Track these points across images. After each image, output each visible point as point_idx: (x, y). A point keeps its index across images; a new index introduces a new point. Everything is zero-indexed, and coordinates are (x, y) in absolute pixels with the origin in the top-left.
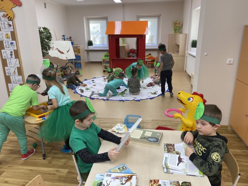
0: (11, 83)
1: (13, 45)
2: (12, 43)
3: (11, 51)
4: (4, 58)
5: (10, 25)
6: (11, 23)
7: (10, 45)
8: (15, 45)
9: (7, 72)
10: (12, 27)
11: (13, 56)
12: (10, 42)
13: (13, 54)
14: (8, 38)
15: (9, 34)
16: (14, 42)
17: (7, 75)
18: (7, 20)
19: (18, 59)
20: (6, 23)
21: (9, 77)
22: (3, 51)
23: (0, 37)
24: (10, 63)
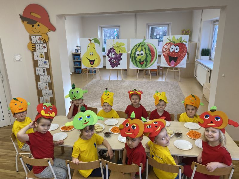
0: (42, 96)
1: (46, 64)
2: (45, 62)
3: (44, 69)
4: (37, 74)
5: (44, 47)
6: (45, 45)
7: (44, 63)
8: (48, 64)
9: (39, 86)
10: (46, 49)
11: (46, 73)
12: (43, 61)
13: (46, 71)
14: (42, 58)
15: (44, 54)
16: (47, 61)
17: (39, 89)
18: (42, 42)
19: (49, 76)
20: (41, 45)
21: (41, 91)
22: (37, 68)
23: (35, 57)
24: (43, 79)
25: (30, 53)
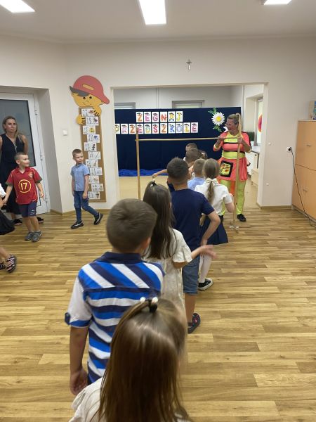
1: (96, 139)
2: (95, 137)
3: (94, 144)
4: (85, 150)
5: (96, 120)
6: (97, 118)
8: (99, 138)
10: (98, 122)
13: (96, 146)
14: (92, 132)
15: (94, 128)
16: (98, 135)
18: (94, 115)
19: (100, 152)
20: (92, 118)
22: (85, 143)
23: (84, 131)
24: (91, 156)
25: (78, 128)
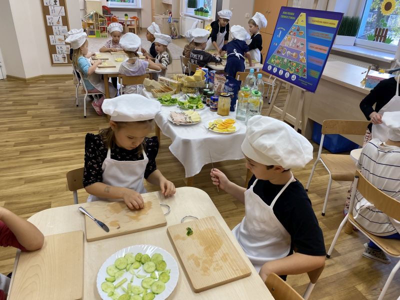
0: (53, 34)
4: (45, 5)
9: (48, 21)
11: (58, 3)
13: (58, 0)
17: (49, 25)
19: (63, 7)
21: (51, 27)
24: (53, 11)
